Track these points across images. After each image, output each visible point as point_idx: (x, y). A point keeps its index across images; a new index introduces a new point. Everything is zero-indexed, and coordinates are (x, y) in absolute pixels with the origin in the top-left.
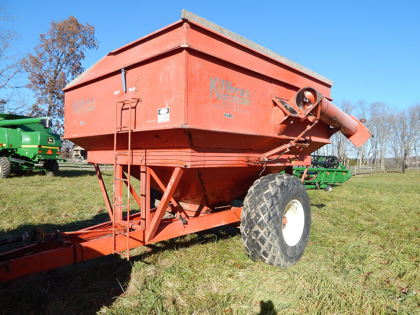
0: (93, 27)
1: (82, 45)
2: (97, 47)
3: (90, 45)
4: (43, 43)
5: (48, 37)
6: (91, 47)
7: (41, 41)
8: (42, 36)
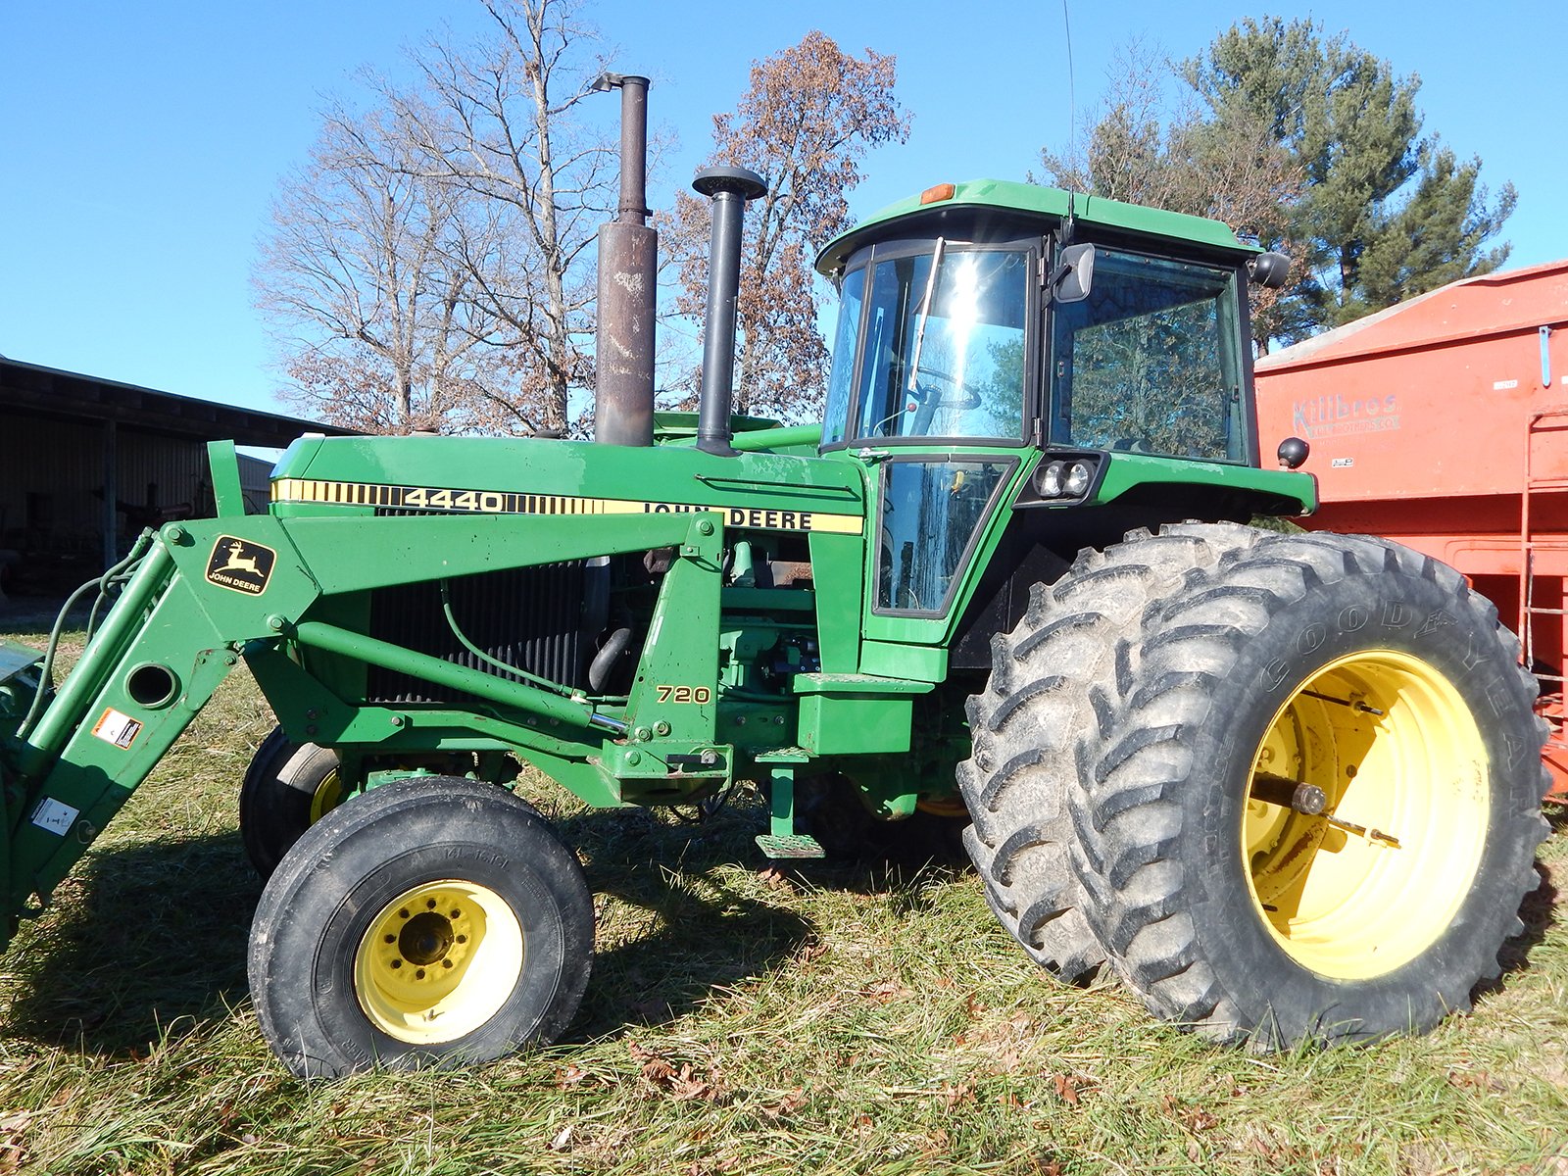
0: (890, 61)
1: (852, 132)
2: (901, 134)
3: (877, 131)
4: (723, 146)
5: (738, 123)
6: (878, 135)
7: (717, 141)
8: (719, 122)
